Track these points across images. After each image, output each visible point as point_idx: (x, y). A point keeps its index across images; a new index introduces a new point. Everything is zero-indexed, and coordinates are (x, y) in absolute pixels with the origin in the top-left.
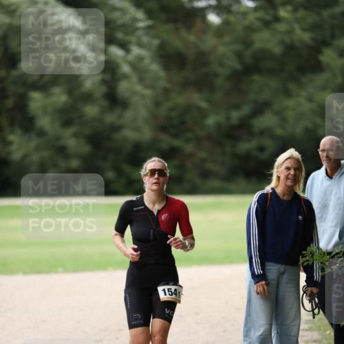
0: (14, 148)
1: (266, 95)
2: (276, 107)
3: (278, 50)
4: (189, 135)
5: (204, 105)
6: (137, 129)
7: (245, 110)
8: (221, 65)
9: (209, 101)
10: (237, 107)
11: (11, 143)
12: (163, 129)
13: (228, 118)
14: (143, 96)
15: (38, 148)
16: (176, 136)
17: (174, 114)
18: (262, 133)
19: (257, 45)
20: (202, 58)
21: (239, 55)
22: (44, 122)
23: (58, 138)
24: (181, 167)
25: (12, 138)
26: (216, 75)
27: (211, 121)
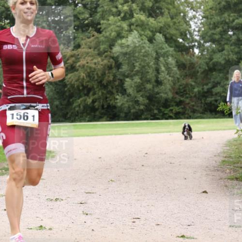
0: (118, 101)
1: (218, 79)
2: (222, 84)
3: (223, 62)
4: (187, 95)
5: (193, 83)
6: (166, 93)
7: (210, 86)
8: (200, 68)
9: (195, 82)
10: (207, 84)
11: (117, 99)
12: (177, 93)
13: (203, 89)
14: (169, 80)
15: (127, 101)
16: (182, 96)
17: (181, 87)
18: (216, 94)
19: (214, 60)
20: (192, 65)
21: (207, 64)
22: (130, 91)
23: (136, 97)
24: (184, 108)
25: (117, 97)
26: (198, 72)
27: (196, 90)
